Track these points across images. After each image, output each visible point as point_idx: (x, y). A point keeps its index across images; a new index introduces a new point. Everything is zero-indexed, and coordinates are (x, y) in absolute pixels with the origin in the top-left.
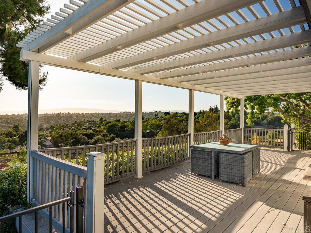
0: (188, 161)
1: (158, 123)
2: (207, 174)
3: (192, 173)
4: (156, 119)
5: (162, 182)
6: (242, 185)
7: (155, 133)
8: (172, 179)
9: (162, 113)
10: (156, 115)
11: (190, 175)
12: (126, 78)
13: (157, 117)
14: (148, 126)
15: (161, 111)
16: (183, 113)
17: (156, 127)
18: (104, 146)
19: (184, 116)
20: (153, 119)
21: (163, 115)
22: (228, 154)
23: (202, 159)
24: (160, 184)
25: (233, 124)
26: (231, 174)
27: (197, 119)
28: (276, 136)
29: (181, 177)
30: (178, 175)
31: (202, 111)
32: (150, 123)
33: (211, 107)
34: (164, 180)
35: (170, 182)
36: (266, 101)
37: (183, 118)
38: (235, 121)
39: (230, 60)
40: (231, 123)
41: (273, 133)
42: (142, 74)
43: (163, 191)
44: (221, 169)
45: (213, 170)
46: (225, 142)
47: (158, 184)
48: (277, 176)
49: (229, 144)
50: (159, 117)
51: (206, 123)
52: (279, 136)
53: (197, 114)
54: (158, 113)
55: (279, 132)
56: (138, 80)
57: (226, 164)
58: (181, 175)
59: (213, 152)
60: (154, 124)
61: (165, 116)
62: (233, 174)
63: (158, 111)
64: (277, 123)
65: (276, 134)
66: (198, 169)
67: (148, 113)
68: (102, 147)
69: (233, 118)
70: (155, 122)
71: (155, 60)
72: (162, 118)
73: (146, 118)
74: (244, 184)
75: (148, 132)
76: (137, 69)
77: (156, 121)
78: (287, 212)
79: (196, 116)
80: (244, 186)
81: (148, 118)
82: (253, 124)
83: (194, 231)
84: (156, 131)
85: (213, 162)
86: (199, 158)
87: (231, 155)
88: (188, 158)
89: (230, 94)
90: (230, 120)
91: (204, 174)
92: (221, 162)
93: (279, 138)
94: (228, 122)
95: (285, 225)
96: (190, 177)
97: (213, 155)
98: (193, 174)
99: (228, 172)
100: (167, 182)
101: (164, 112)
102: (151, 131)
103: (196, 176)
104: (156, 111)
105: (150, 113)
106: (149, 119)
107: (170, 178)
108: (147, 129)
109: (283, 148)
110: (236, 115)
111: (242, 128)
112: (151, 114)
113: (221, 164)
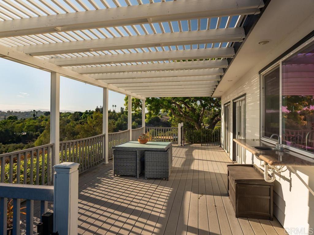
0: (103, 163)
1: (37, 124)
2: (131, 173)
3: (114, 175)
4: (35, 119)
5: (88, 189)
6: (166, 179)
7: (33, 136)
8: (97, 184)
9: (42, 112)
10: (34, 115)
11: (113, 177)
12: (41, 68)
13: (35, 117)
14: (24, 127)
15: (40, 111)
16: (68, 113)
17: (35, 129)
18: (14, 155)
19: (68, 116)
20: (31, 119)
21: (43, 115)
22: (153, 152)
23: (126, 160)
24: (86, 191)
25: (119, 123)
26: (159, 171)
27: (83, 119)
28: (155, 134)
29: (105, 180)
30: (100, 179)
31: (88, 111)
32: (27, 124)
33: (97, 107)
34: (88, 187)
35: (96, 188)
36: (162, 103)
37: (67, 118)
38: (121, 121)
39: (126, 64)
40: (117, 123)
41: (153, 131)
42: (60, 66)
43: (94, 199)
44: (147, 167)
45: (138, 169)
46: (144, 141)
47: (83, 192)
48: (186, 168)
49: (148, 143)
50: (37, 118)
51: (94, 123)
52: (158, 134)
53: (83, 114)
54: (37, 113)
55: (158, 130)
56: (56, 72)
57: (151, 162)
58: (105, 179)
59: (138, 151)
60: (32, 125)
61: (46, 116)
62: (157, 171)
63: (37, 110)
64: (156, 123)
65: (155, 132)
66: (122, 170)
67: (23, 113)
68: (12, 156)
69: (119, 119)
70: (34, 123)
71: (92, 51)
72: (43, 118)
73: (20, 118)
74: (168, 178)
75: (24, 135)
76: (53, 59)
77: (36, 121)
78: (211, 196)
79: (82, 117)
80: (168, 180)
81: (23, 118)
82: (137, 123)
83: (153, 232)
84: (35, 133)
85: (138, 161)
86: (122, 159)
87: (156, 152)
88: (103, 160)
89: (136, 94)
90: (116, 120)
91: (128, 175)
92: (147, 160)
93: (158, 136)
94: (114, 122)
95: (216, 206)
96: (114, 179)
97: (138, 154)
98: (116, 175)
99: (153, 169)
100: (93, 188)
101: (44, 112)
102: (27, 134)
103: (119, 177)
104: (34, 111)
105: (25, 112)
106: (25, 119)
107: (94, 183)
108: (22, 131)
109: (177, 143)
110: (122, 115)
111: (143, 128)
112: (27, 113)
113: (147, 162)
